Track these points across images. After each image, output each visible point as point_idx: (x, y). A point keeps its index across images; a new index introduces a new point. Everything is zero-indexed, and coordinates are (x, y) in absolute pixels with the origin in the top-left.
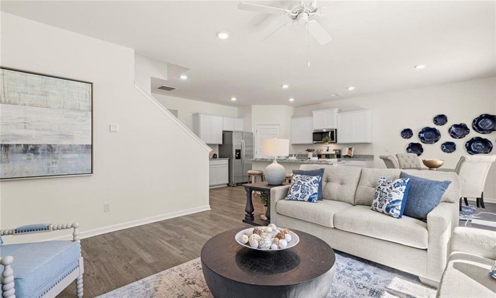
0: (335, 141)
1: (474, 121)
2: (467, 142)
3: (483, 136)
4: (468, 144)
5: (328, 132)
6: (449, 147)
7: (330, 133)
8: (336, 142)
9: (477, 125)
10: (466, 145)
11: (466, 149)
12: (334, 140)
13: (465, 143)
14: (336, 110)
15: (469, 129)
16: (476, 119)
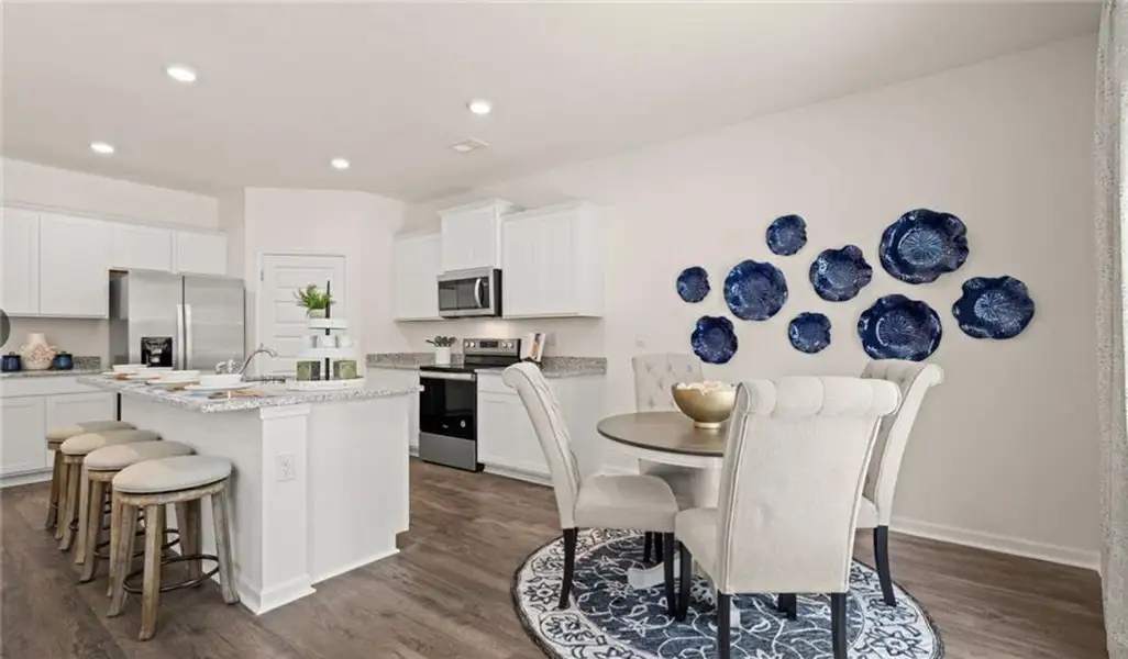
0: (492, 310)
1: (885, 237)
2: (865, 315)
3: (913, 293)
4: (866, 321)
5: (475, 279)
6: (812, 331)
7: (478, 281)
8: (499, 313)
9: (894, 251)
10: (860, 324)
11: (860, 341)
12: (488, 306)
13: (858, 318)
14: (500, 206)
15: (869, 268)
16: (893, 226)
